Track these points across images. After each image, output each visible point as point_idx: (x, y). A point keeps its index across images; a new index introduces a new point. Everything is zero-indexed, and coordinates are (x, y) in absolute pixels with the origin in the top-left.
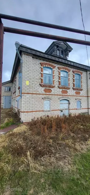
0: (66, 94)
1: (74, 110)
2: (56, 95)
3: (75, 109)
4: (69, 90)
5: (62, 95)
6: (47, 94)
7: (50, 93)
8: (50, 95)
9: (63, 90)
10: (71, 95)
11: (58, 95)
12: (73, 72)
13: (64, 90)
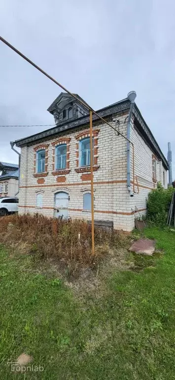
0: (63, 183)
1: (77, 212)
2: (49, 186)
3: (78, 210)
4: (68, 175)
5: (57, 185)
6: (40, 186)
7: (43, 185)
8: (43, 186)
9: (59, 176)
10: (73, 183)
11: (51, 186)
12: (77, 138)
13: (61, 176)
